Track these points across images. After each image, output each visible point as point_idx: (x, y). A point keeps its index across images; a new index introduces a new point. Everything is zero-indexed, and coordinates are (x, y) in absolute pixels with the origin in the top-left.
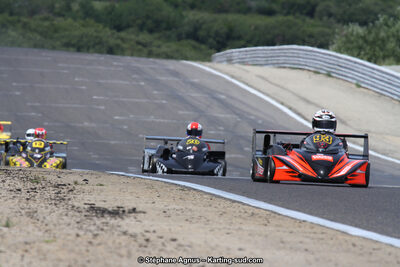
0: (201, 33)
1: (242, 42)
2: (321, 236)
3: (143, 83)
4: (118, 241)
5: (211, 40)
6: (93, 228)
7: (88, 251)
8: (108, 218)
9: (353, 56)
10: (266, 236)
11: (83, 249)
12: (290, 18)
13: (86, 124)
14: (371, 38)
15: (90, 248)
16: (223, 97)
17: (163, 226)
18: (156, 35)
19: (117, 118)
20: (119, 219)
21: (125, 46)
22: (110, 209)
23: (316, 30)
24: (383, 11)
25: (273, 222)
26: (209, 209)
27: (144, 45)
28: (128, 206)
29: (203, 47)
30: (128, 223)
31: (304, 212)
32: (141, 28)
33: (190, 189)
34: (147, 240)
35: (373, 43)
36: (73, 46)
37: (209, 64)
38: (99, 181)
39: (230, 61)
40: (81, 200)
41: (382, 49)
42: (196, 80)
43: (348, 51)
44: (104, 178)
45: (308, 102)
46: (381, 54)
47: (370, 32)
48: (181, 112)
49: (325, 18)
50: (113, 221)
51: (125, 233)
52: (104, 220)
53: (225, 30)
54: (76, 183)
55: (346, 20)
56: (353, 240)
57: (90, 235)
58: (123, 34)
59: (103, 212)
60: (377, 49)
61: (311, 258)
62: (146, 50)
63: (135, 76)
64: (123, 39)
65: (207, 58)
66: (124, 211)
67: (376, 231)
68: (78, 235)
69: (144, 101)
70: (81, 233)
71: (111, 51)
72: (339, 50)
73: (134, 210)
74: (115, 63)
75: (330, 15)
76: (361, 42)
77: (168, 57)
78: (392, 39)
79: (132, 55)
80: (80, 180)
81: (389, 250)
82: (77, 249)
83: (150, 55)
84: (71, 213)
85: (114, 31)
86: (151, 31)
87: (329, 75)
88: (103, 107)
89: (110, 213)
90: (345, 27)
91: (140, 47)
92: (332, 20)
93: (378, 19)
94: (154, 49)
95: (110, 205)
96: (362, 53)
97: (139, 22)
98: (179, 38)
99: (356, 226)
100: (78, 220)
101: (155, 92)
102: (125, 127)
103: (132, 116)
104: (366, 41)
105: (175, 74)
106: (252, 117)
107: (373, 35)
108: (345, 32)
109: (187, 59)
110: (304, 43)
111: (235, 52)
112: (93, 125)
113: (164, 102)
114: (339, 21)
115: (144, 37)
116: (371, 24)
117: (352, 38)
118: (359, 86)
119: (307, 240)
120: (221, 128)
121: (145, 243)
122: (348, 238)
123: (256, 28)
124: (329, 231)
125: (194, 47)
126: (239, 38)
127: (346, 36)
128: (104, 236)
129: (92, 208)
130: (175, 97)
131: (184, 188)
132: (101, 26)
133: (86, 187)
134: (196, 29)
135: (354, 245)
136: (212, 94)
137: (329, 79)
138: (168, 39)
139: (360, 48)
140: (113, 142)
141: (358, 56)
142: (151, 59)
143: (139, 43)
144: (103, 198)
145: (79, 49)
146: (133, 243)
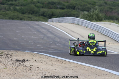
0: (45, 14)
1: (56, 16)
2: (76, 66)
3: (29, 28)
4: (23, 68)
5: (47, 16)
6: (17, 65)
7: (15, 71)
8: (21, 63)
9: (85, 19)
10: (62, 66)
11: (14, 70)
12: (69, 10)
13: (15, 39)
14: (89, 15)
15: (16, 70)
16: (51, 31)
17: (35, 64)
18: (33, 15)
19: (23, 37)
20: (23, 63)
21: (25, 18)
22: (21, 60)
23: (75, 13)
24: (93, 8)
25: (64, 63)
26: (47, 59)
27: (30, 18)
28: (26, 59)
29: (46, 18)
30: (26, 64)
31: (72, 60)
32: (29, 13)
33: (42, 55)
34: (31, 68)
35: (90, 16)
36: (11, 18)
37: (47, 22)
38: (18, 53)
39: (52, 21)
40: (13, 58)
41: (92, 18)
42: (44, 27)
43: (84, 18)
44: (19, 52)
45: (73, 32)
46: (92, 19)
47: (89, 13)
48: (40, 35)
49: (78, 10)
50: (22, 63)
51: (25, 66)
52: (19, 63)
53: (51, 13)
54: (12, 54)
55: (83, 10)
56: (85, 67)
57: (16, 67)
58: (24, 15)
59: (19, 61)
60: (91, 18)
61: (74, 71)
62: (30, 19)
63: (27, 26)
64: (24, 16)
65: (46, 21)
66: (25, 61)
67: (90, 64)
68: (13, 67)
69: (30, 32)
70: (14, 66)
71: (21, 19)
72: (81, 18)
73: (28, 60)
74: (22, 23)
75: (79, 9)
76: (87, 16)
77: (36, 21)
78: (94, 15)
79: (27, 20)
80: (13, 53)
81: (94, 69)
82: (13, 70)
83: (32, 20)
84: (11, 61)
85: (22, 14)
86: (32, 14)
87: (79, 25)
88: (19, 34)
89: (21, 61)
90: (83, 12)
91: (29, 18)
92: (79, 10)
93: (91, 10)
94: (33, 19)
95: (21, 59)
96: (87, 19)
97: (29, 12)
98: (39, 16)
99: (85, 63)
100: (13, 63)
101: (33, 30)
102: (25, 39)
103: (27, 36)
104: (88, 16)
105: (38, 25)
106: (59, 36)
107: (90, 14)
108: (83, 13)
109: (41, 21)
110: (72, 16)
111: (54, 19)
112: (17, 39)
113: (35, 32)
114: (81, 11)
115: (30, 16)
116: (89, 11)
117: (85, 15)
118: (87, 27)
119: (73, 67)
120: (51, 39)
121: (30, 68)
122: (83, 66)
123: (59, 13)
124: (78, 65)
125: (43, 18)
126: (55, 15)
127: (83, 14)
128: (19, 67)
129: (16, 60)
130: (38, 31)
131: (40, 54)
132: (18, 13)
133: (15, 55)
134: (44, 13)
135: (85, 68)
136: (48, 30)
137: (79, 26)
138: (36, 16)
139: (87, 17)
140: (22, 43)
141: (86, 20)
142: (32, 21)
143: (28, 17)
144: (19, 57)
145: (13, 19)
146: (27, 68)
